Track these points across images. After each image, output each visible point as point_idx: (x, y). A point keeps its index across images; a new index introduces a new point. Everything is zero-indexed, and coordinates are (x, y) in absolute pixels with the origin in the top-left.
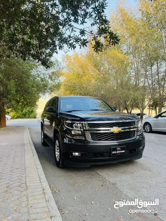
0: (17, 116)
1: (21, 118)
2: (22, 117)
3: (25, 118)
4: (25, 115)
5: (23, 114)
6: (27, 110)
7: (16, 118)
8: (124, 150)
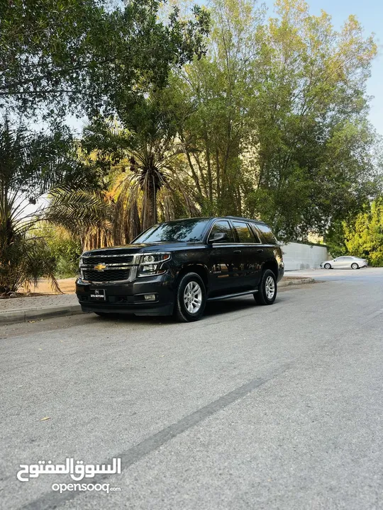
8: (103, 294)
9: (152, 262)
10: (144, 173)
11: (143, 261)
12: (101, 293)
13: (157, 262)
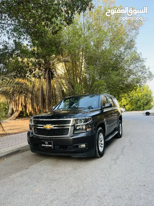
0: (132, 108)
1: (136, 111)
2: (137, 109)
3: (140, 110)
4: (140, 107)
5: (138, 107)
6: (141, 102)
7: (132, 110)
8: (51, 145)
9: (82, 124)
10: (46, 71)
11: (77, 123)
12: (50, 144)
13: (85, 124)
